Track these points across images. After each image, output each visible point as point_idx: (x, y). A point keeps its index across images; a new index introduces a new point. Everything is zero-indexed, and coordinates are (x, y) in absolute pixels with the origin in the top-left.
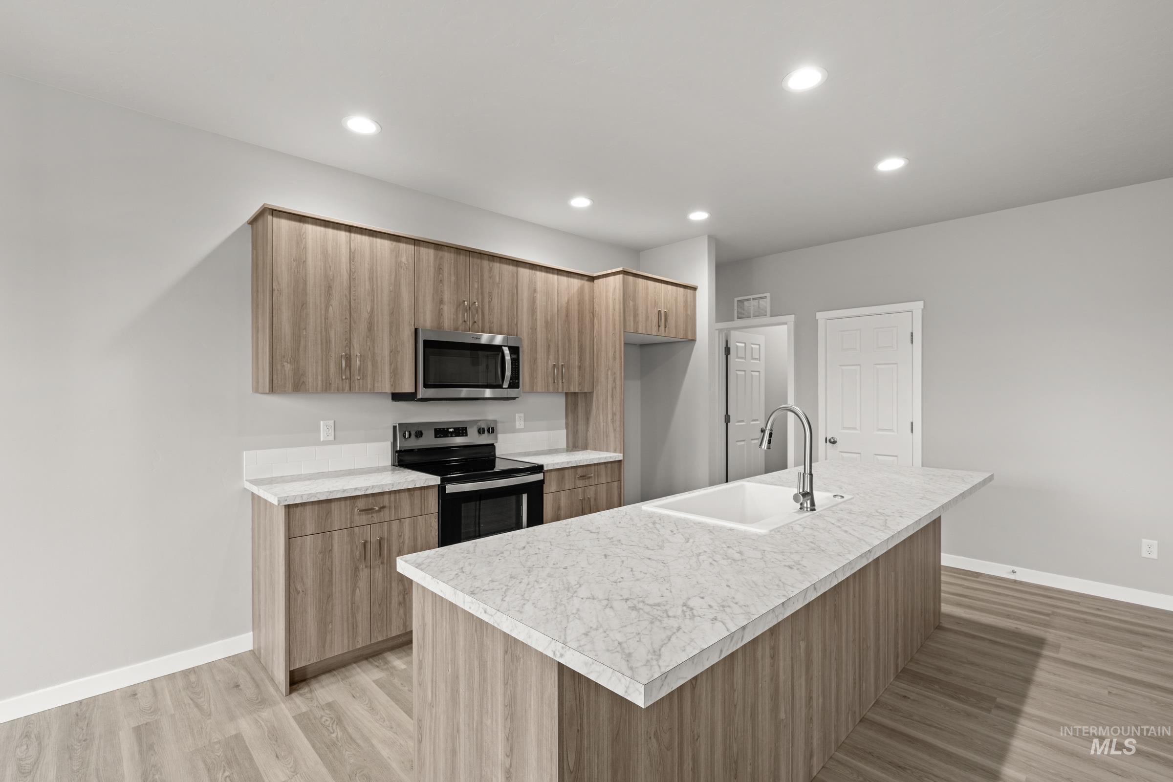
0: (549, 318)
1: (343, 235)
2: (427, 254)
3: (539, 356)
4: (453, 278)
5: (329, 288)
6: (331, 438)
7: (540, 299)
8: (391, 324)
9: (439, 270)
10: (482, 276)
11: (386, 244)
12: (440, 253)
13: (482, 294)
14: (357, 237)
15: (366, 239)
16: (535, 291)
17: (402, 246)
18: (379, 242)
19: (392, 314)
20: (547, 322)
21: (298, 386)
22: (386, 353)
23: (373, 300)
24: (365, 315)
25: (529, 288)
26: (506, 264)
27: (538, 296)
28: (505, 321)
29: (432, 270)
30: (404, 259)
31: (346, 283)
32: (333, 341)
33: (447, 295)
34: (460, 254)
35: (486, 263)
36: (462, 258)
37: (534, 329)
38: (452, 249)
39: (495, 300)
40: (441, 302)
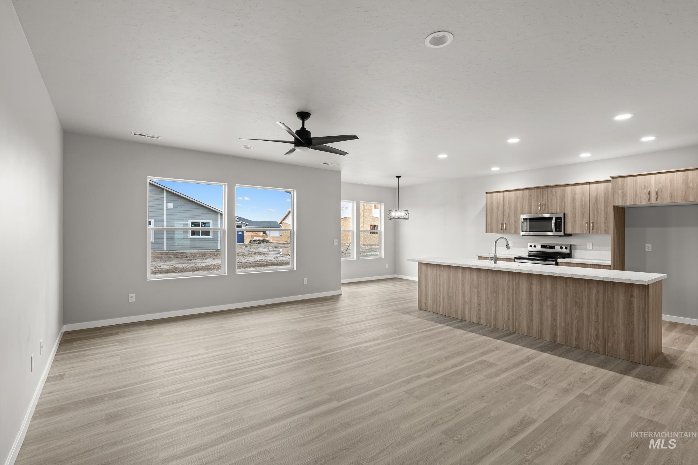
0: (583, 203)
1: (502, 193)
2: (526, 192)
3: (577, 219)
4: (536, 197)
5: (498, 207)
6: (512, 245)
7: (578, 197)
8: (514, 214)
9: (530, 196)
10: (548, 194)
11: (513, 192)
12: (531, 191)
13: (548, 200)
14: (505, 193)
15: (507, 193)
16: (575, 194)
17: (518, 192)
18: (511, 192)
19: (515, 212)
20: (582, 206)
21: (491, 231)
22: (513, 222)
23: (509, 209)
24: (507, 213)
25: (571, 193)
26: (559, 187)
27: (577, 196)
28: (558, 208)
29: (528, 196)
30: (518, 195)
31: (502, 205)
32: (499, 220)
33: (533, 203)
34: (538, 189)
35: (549, 189)
36: (539, 190)
37: (574, 209)
38: (535, 188)
39: (554, 201)
40: (531, 205)
